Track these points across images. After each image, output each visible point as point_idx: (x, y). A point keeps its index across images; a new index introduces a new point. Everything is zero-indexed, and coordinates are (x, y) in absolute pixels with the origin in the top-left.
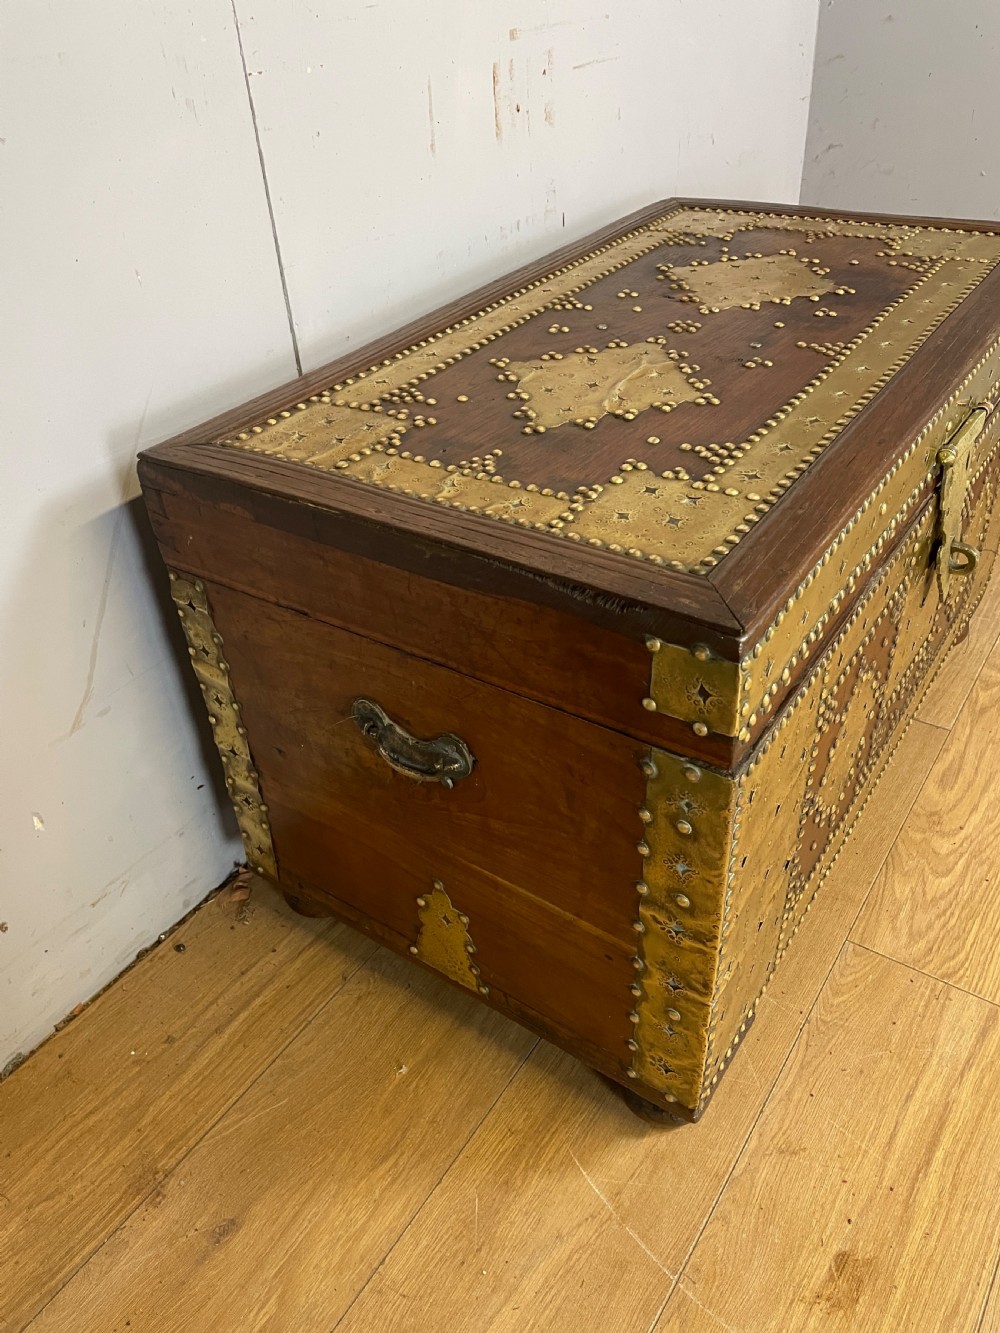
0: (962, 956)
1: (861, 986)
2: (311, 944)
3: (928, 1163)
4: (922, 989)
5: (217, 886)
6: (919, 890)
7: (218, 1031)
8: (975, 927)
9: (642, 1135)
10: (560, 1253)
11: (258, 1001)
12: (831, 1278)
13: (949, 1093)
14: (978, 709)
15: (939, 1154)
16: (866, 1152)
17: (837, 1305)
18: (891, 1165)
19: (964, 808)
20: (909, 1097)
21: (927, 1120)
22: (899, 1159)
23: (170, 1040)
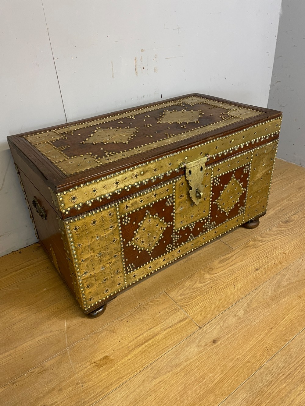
0: (190, 303)
1: (159, 302)
2: (46, 259)
3: (142, 344)
4: (173, 307)
5: (37, 242)
6: (192, 285)
7: (16, 271)
8: (199, 297)
9: (84, 317)
10: (48, 335)
11: (28, 267)
12: (101, 360)
13: (160, 332)
14: (247, 246)
15: (147, 344)
16: (130, 337)
17: (97, 366)
18: (133, 342)
19: (222, 269)
20: (150, 329)
21: (150, 336)
22: (136, 341)
23: (6, 270)
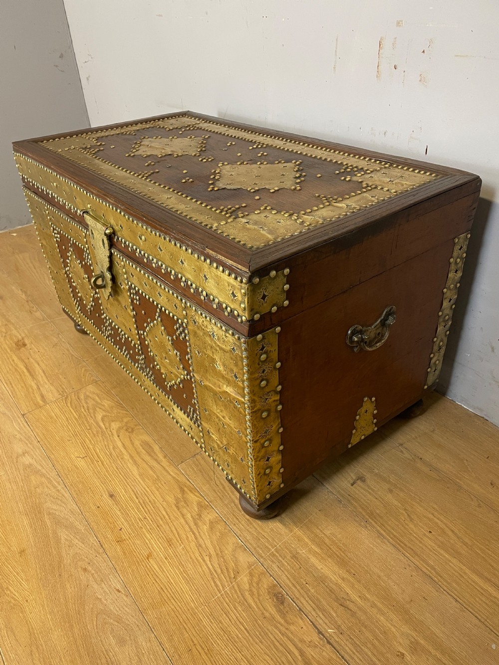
0: (69, 405)
1: (82, 377)
4: (68, 390)
13: (36, 380)
18: (33, 361)
